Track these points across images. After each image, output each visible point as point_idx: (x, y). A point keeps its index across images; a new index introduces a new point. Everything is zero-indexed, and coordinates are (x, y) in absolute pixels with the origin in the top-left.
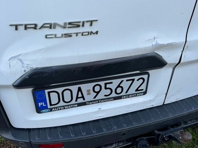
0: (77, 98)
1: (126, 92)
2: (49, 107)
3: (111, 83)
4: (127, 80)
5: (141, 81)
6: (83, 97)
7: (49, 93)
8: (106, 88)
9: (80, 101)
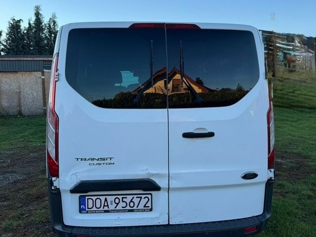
0: (104, 206)
1: (137, 207)
2: (87, 210)
3: (126, 198)
4: (137, 197)
5: (147, 199)
6: (108, 206)
7: (88, 199)
8: (123, 201)
9: (106, 208)
